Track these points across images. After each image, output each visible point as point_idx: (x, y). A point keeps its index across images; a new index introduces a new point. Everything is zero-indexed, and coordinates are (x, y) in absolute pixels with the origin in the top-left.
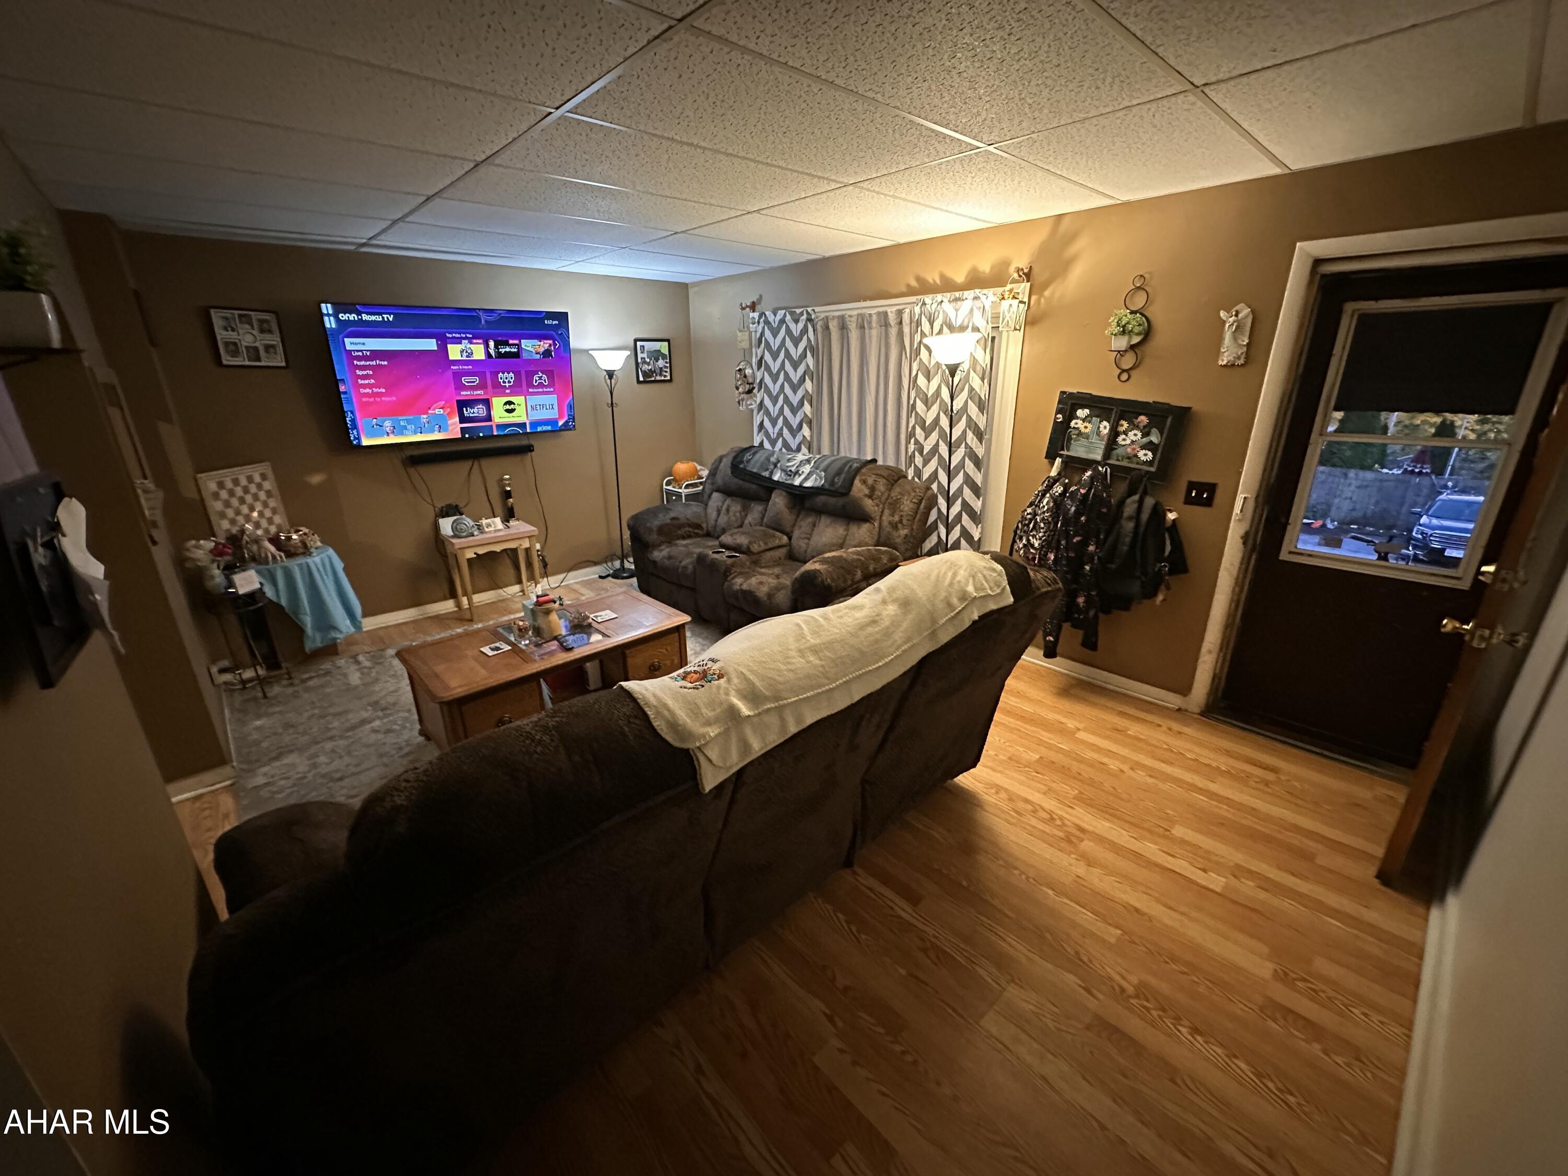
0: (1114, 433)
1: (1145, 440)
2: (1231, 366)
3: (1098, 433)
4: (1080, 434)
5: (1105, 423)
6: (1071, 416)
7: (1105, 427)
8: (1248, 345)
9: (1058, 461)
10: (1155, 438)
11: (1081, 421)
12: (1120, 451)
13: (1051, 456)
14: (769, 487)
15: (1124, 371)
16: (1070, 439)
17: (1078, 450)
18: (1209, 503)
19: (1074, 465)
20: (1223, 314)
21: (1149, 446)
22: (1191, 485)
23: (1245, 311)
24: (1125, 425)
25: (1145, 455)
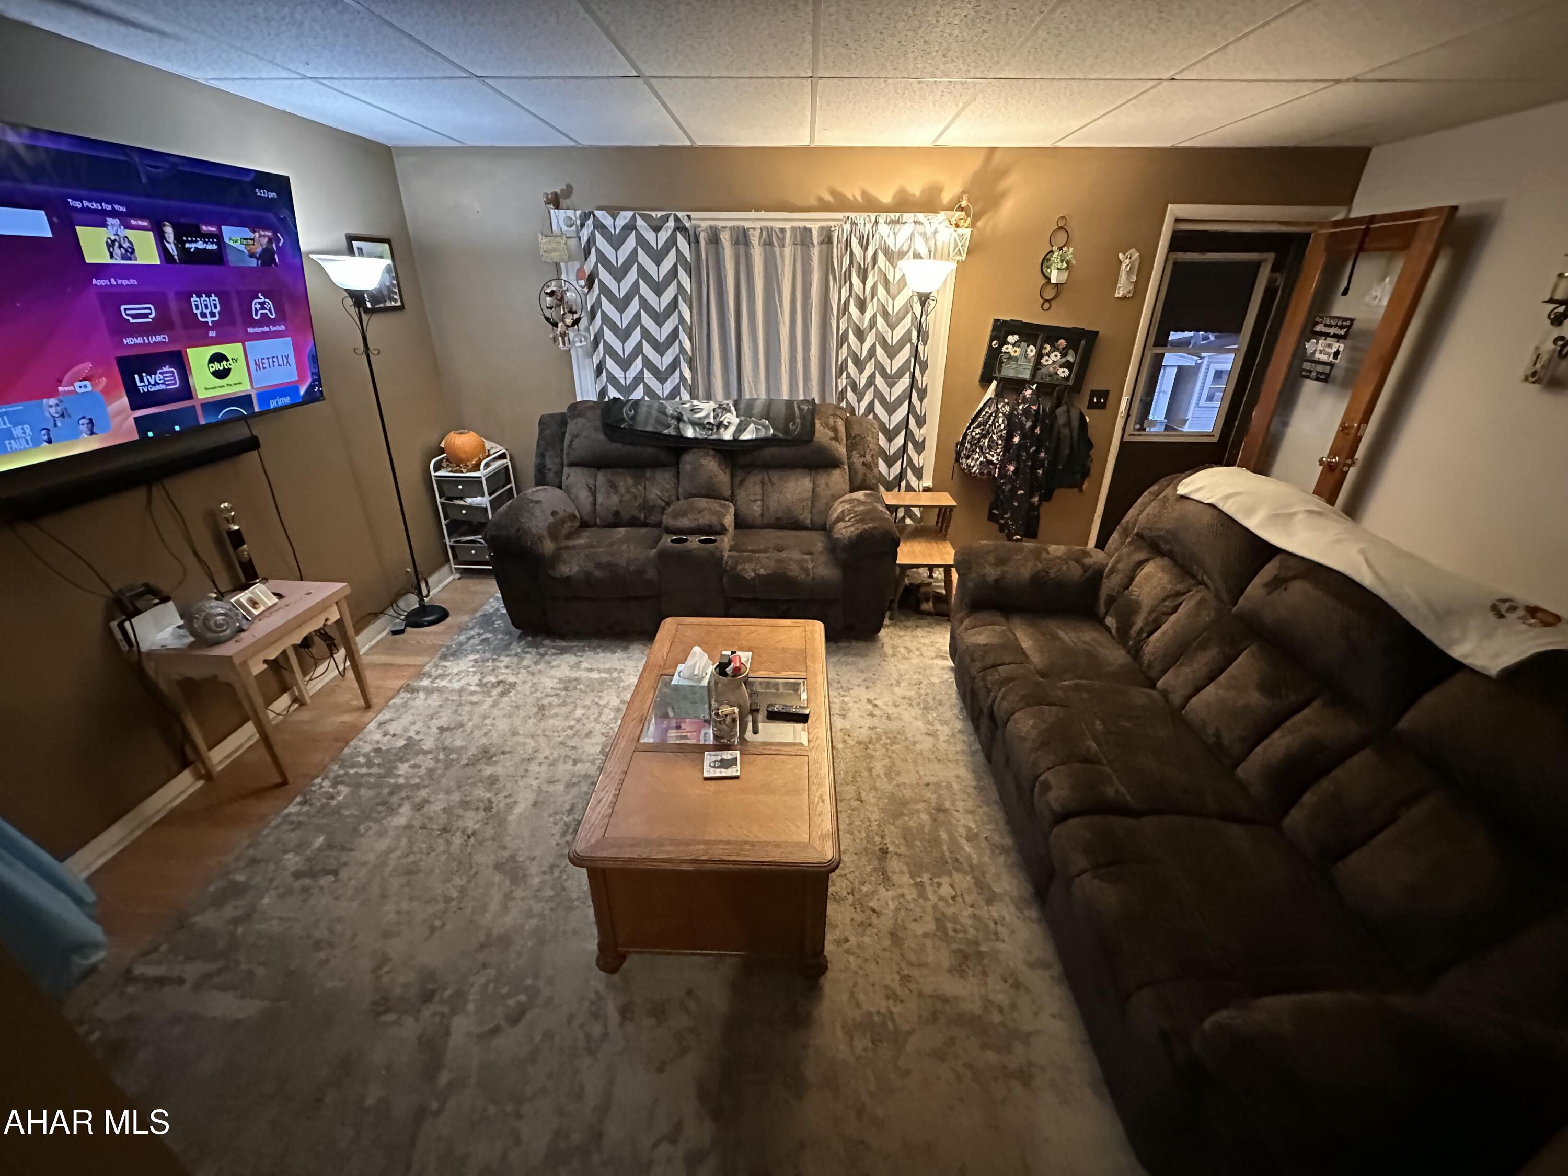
0: (1040, 355)
1: (1064, 360)
2: (1124, 298)
3: (1026, 356)
4: (1010, 358)
5: (1032, 347)
6: (1004, 342)
7: (1032, 351)
8: (1136, 283)
9: (994, 383)
10: (1070, 358)
11: (1012, 347)
12: (1043, 370)
13: (985, 380)
14: (681, 446)
15: (1046, 301)
16: (1001, 362)
17: (1009, 371)
18: (1102, 406)
19: (1010, 387)
20: (1121, 256)
21: (1068, 365)
22: (1094, 393)
23: (1136, 255)
24: (1048, 347)
25: (1063, 373)
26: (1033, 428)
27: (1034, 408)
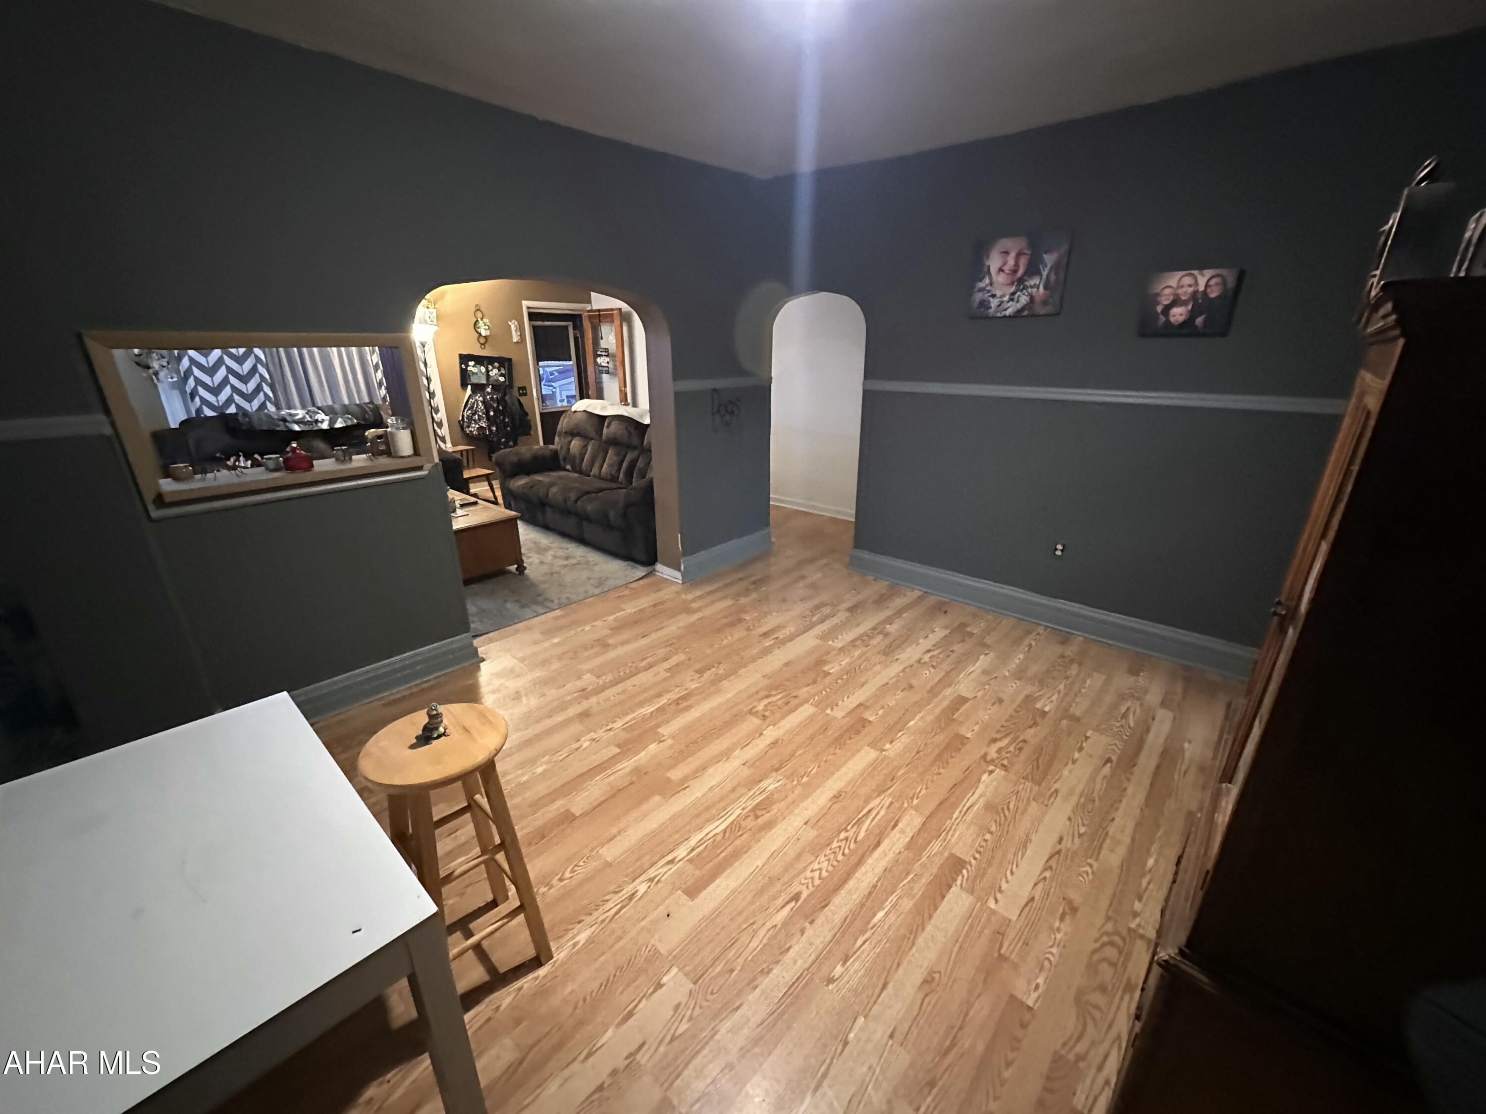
0: (488, 371)
1: (500, 373)
2: (517, 342)
3: (481, 372)
4: (473, 373)
5: (482, 367)
6: (467, 366)
7: (483, 369)
8: (520, 335)
9: (469, 387)
10: (503, 372)
11: (472, 367)
12: (491, 379)
13: (464, 385)
14: (295, 436)
15: (482, 344)
16: (469, 376)
17: (474, 380)
18: (526, 394)
19: (478, 388)
20: (509, 323)
21: (502, 375)
22: (520, 388)
23: (516, 323)
24: (490, 367)
25: (502, 379)
26: (498, 406)
27: (495, 396)
